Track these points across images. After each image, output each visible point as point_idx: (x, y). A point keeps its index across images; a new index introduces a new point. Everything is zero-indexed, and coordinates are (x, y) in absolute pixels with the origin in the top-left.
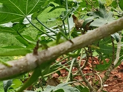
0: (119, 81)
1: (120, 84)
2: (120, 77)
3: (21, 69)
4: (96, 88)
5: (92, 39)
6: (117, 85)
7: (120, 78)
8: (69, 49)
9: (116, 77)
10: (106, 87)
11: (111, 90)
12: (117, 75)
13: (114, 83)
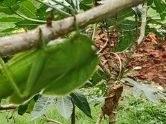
0: (156, 62)
1: (158, 65)
2: (157, 56)
3: (32, 45)
4: (116, 73)
5: (120, 7)
6: (154, 67)
7: (157, 58)
8: (91, 20)
9: (152, 56)
10: (138, 70)
11: (146, 73)
12: (153, 53)
13: (150, 64)
